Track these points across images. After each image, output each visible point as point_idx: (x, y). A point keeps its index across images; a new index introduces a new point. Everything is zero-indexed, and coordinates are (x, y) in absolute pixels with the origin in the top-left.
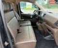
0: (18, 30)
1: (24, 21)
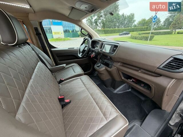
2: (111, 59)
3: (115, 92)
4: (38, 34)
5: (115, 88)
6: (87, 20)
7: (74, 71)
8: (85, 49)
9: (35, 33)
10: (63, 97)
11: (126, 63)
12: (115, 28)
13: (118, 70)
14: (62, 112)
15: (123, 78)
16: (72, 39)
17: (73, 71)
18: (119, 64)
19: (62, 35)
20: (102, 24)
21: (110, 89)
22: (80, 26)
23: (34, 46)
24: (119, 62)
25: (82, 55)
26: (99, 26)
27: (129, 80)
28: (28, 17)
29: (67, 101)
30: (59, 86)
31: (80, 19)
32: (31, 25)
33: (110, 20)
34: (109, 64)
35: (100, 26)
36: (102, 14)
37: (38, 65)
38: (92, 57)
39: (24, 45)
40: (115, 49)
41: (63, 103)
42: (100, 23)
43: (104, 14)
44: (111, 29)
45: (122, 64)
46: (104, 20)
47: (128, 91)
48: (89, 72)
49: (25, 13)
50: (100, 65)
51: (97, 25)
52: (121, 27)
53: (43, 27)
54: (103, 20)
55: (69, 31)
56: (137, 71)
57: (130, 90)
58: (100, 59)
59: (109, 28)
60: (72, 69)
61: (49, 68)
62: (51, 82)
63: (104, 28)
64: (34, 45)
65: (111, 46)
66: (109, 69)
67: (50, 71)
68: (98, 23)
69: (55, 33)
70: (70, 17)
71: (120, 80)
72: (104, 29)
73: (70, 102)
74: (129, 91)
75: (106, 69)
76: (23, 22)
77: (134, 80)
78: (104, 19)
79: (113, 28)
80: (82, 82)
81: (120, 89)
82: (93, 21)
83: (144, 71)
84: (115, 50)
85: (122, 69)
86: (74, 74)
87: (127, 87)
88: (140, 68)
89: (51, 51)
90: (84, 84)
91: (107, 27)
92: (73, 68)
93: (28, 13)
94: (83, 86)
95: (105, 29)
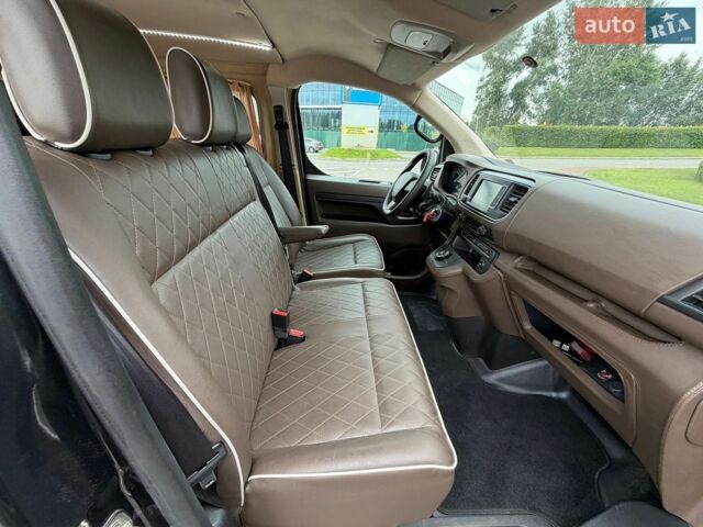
0: (279, 322)
1: (329, 235)
2: (489, 236)
3: (492, 378)
4: (281, 126)
5: (493, 365)
6: (480, 88)
7: (355, 257)
8: (406, 189)
9: (274, 123)
10: (286, 314)
11: (545, 266)
12: (617, 123)
13: (510, 285)
14: (272, 358)
15: (528, 326)
16: (403, 156)
17: (352, 256)
18: (518, 261)
19: (371, 140)
20: (548, 102)
21: (471, 360)
22: (414, 107)
23: (264, 161)
24: (519, 254)
25: (391, 209)
26: (529, 113)
27: (557, 343)
28: (265, 74)
29: (294, 332)
30: (293, 289)
31: (418, 81)
32: (268, 99)
33: (594, 88)
34: (480, 256)
35: (534, 112)
36: (557, 61)
37: (247, 209)
38: (425, 220)
39: (227, 149)
40: (513, 199)
41: (282, 333)
42: (535, 101)
43: (570, 61)
44: (592, 126)
45: (531, 264)
46: (560, 88)
47: (554, 395)
48: (415, 277)
49: (259, 64)
50: (447, 257)
51: (524, 107)
52: (653, 118)
53: (298, 109)
54: (555, 85)
55: (399, 128)
56: (580, 301)
57: (564, 395)
58: (458, 233)
59: (581, 121)
60: (352, 253)
61: (279, 225)
62: (267, 264)
63: (554, 122)
64: (266, 159)
65: (501, 186)
66: (475, 276)
67: (279, 235)
68: (528, 101)
69: (351, 130)
70: (384, 74)
71: (516, 334)
72: (551, 127)
73: (304, 339)
74: (559, 401)
75: (465, 275)
76: (251, 88)
77: (580, 350)
78: (564, 84)
79: (602, 124)
80: (364, 295)
81: (516, 375)
82: (509, 91)
83: (611, 309)
84: (512, 204)
85: (526, 284)
86: (351, 266)
87: (551, 379)
88: (598, 295)
89: (305, 182)
90: (365, 302)
91: (570, 119)
92: (355, 249)
93: (268, 65)
94: (362, 309)
95: (557, 127)
